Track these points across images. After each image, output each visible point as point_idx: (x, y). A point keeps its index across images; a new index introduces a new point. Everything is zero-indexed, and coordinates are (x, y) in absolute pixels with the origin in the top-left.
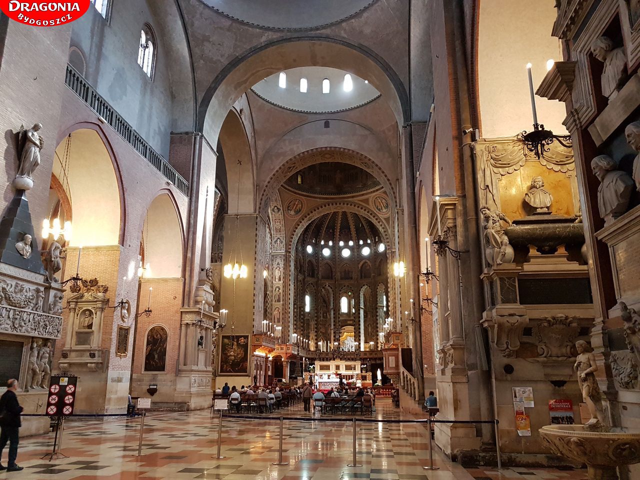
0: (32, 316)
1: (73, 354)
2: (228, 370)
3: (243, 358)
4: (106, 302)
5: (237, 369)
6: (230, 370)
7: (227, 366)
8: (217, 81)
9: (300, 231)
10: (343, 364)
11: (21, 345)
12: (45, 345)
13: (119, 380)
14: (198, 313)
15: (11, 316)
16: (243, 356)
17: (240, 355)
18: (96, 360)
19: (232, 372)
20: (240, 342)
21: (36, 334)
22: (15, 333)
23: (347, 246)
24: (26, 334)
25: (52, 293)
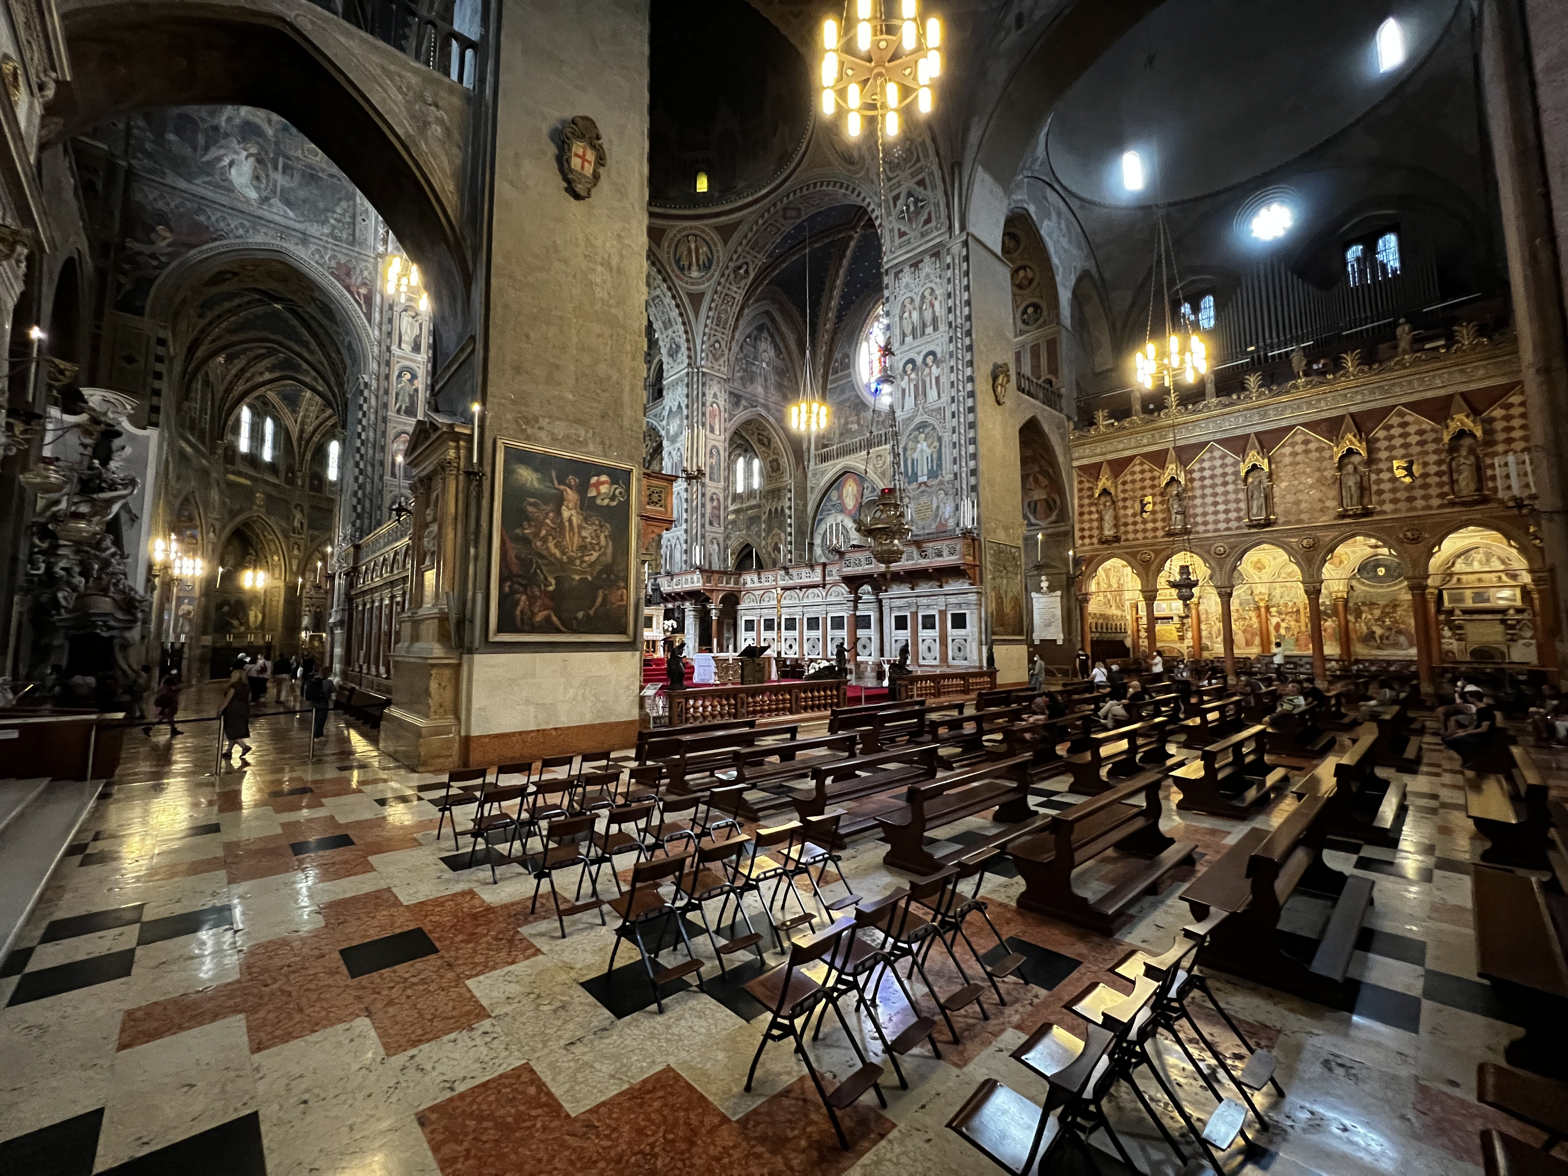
2: (540, 617)
3: (608, 569)
5: (580, 615)
6: (548, 619)
7: (532, 599)
16: (609, 558)
17: (595, 555)
19: (559, 631)
20: (592, 493)
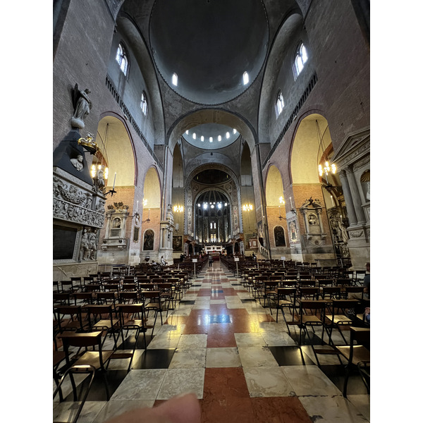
0: (83, 210)
1: (110, 241)
4: (127, 214)
8: (174, 124)
9: (197, 198)
10: (216, 247)
11: (76, 231)
12: (93, 232)
13: (135, 254)
14: (168, 224)
15: (66, 208)
18: (123, 244)
21: (86, 223)
22: (69, 220)
23: (212, 204)
24: (79, 222)
25: (98, 199)
